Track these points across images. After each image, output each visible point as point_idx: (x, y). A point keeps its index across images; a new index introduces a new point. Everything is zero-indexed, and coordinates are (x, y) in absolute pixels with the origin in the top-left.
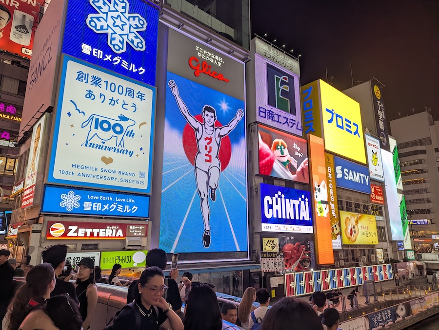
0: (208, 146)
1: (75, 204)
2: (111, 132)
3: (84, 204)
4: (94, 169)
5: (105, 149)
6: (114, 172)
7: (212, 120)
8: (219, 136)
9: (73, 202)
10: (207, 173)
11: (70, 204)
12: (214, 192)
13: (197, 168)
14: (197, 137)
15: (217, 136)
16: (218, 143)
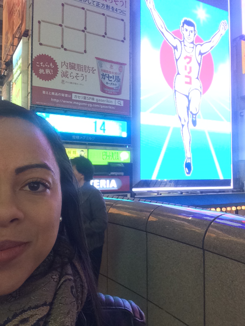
0: (188, 66)
7: (192, 34)
8: (201, 54)
10: (187, 97)
12: (195, 117)
13: (176, 92)
14: (175, 55)
15: (198, 54)
16: (199, 62)
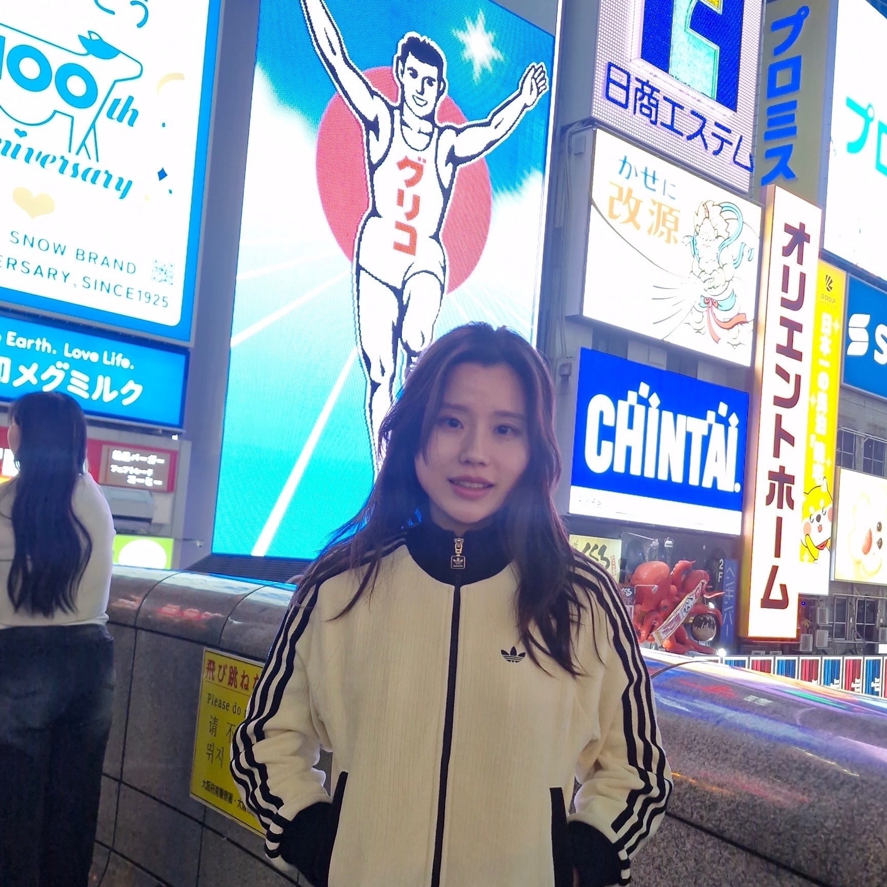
0: (409, 193)
2: (51, 95)
5: (27, 160)
13: (362, 272)
14: (369, 151)
15: (445, 158)
16: (446, 186)
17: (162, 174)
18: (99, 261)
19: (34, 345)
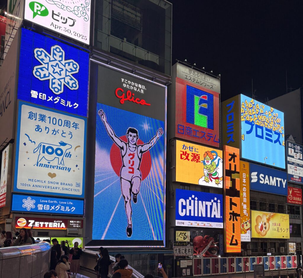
0: (131, 161)
1: (32, 205)
2: (54, 154)
3: (38, 206)
4: (43, 182)
5: (50, 167)
6: (57, 183)
7: (135, 139)
9: (31, 204)
10: (130, 182)
11: (29, 205)
12: (136, 196)
13: (122, 179)
14: (121, 154)
15: (139, 152)
16: (140, 158)
17: (77, 166)
18: (65, 185)
19: (54, 202)
